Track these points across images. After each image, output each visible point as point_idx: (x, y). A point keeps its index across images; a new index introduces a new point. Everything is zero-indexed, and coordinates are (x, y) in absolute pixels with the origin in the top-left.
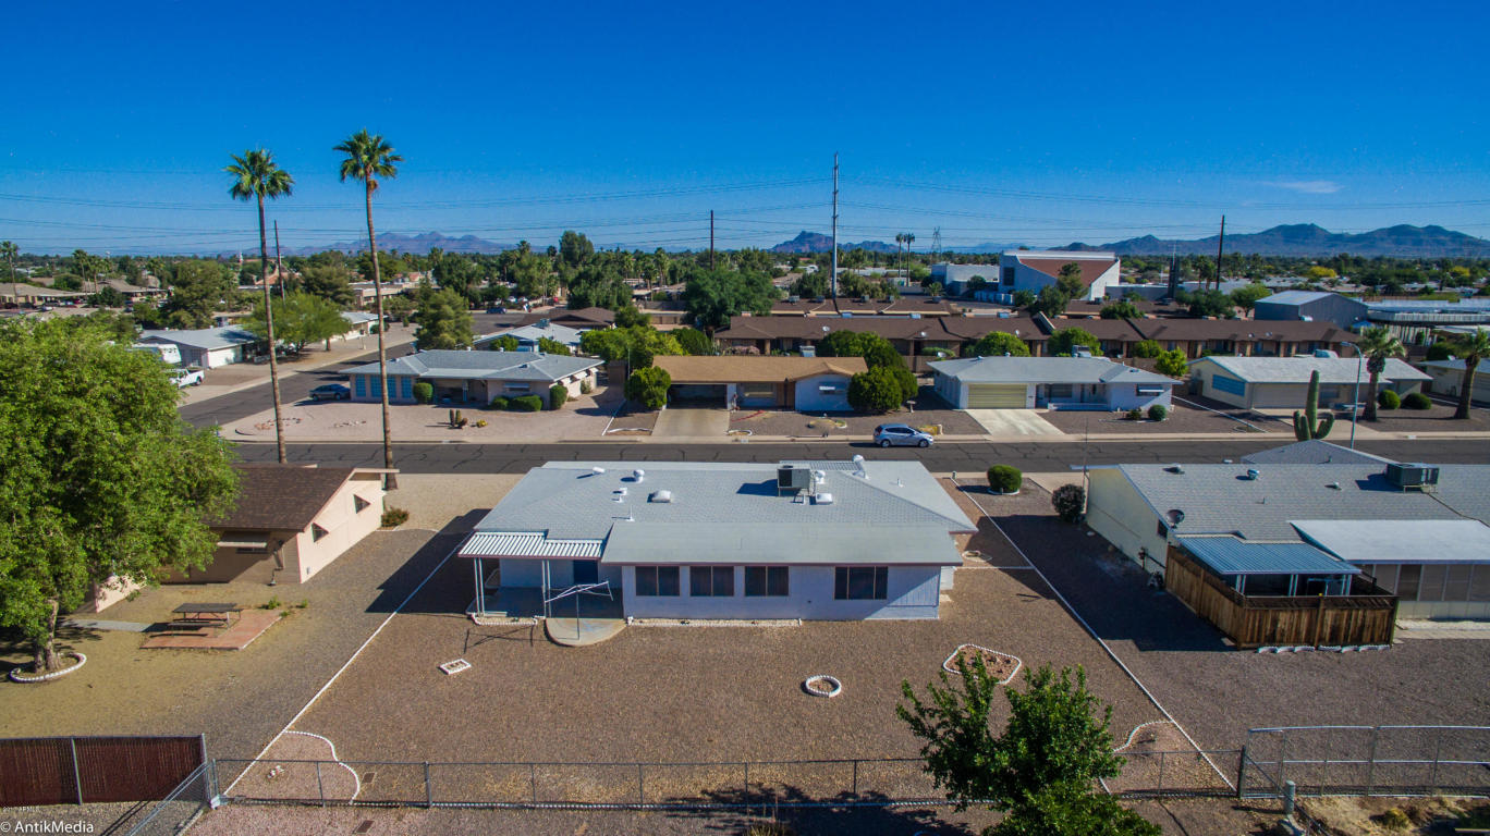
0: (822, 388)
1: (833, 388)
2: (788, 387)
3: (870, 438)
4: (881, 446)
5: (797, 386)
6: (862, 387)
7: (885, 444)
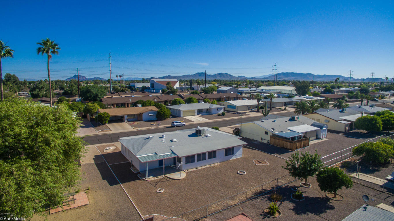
0: (150, 114)
1: (152, 114)
2: (141, 115)
3: (170, 125)
4: (174, 127)
5: (143, 114)
6: (161, 113)
7: (175, 126)
